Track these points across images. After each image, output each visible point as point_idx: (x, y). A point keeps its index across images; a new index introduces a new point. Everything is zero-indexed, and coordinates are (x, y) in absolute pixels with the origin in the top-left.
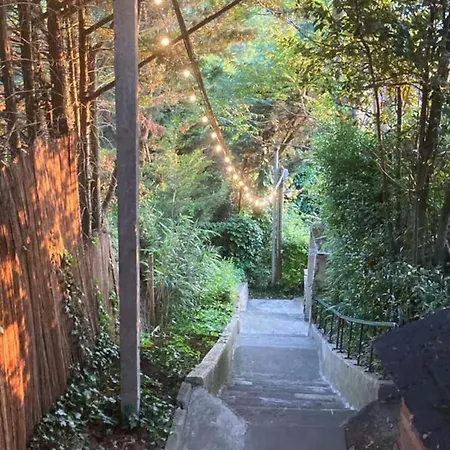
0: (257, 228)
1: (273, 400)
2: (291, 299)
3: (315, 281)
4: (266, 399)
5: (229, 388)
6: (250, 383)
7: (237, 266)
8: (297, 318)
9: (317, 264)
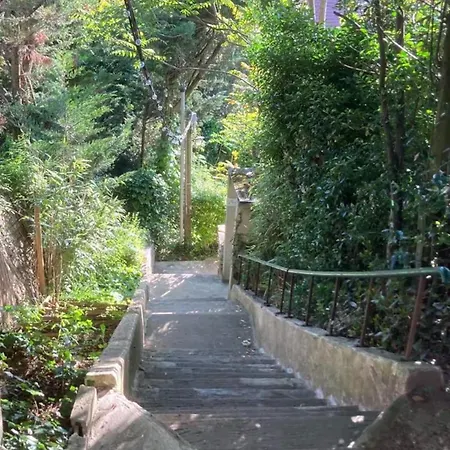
0: (163, 183)
1: (214, 391)
2: (202, 260)
3: (237, 234)
4: (203, 391)
5: (147, 376)
6: (173, 364)
7: (142, 225)
8: (213, 279)
9: (240, 214)
